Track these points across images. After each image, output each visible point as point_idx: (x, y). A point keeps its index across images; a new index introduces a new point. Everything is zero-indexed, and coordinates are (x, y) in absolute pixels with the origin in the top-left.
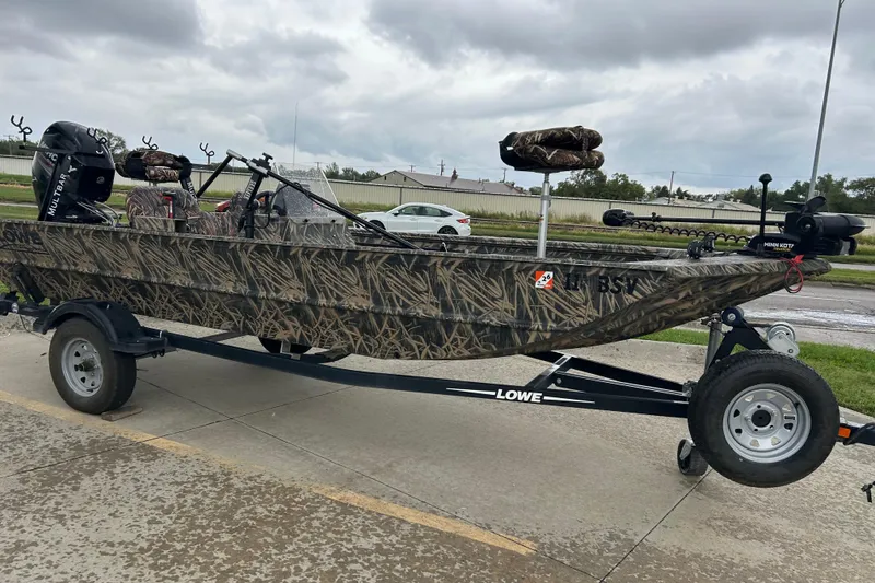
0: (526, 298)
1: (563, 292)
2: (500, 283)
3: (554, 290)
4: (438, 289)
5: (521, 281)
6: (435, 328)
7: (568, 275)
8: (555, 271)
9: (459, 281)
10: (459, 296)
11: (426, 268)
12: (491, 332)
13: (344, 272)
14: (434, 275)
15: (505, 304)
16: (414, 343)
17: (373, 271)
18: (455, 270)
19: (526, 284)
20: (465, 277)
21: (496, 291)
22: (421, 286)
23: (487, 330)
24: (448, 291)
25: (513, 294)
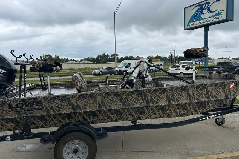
0: (227, 91)
1: (235, 88)
2: (222, 88)
3: (234, 88)
4: (207, 93)
5: (227, 87)
6: (205, 104)
7: (236, 83)
8: (234, 83)
9: (213, 89)
10: (212, 94)
11: (205, 87)
12: (219, 101)
13: (182, 93)
14: (207, 89)
15: (223, 93)
16: (198, 109)
17: (191, 91)
18: (213, 87)
19: (228, 87)
20: (215, 88)
21: (221, 90)
22: (203, 93)
23: (218, 101)
24: (210, 93)
25: (225, 91)
